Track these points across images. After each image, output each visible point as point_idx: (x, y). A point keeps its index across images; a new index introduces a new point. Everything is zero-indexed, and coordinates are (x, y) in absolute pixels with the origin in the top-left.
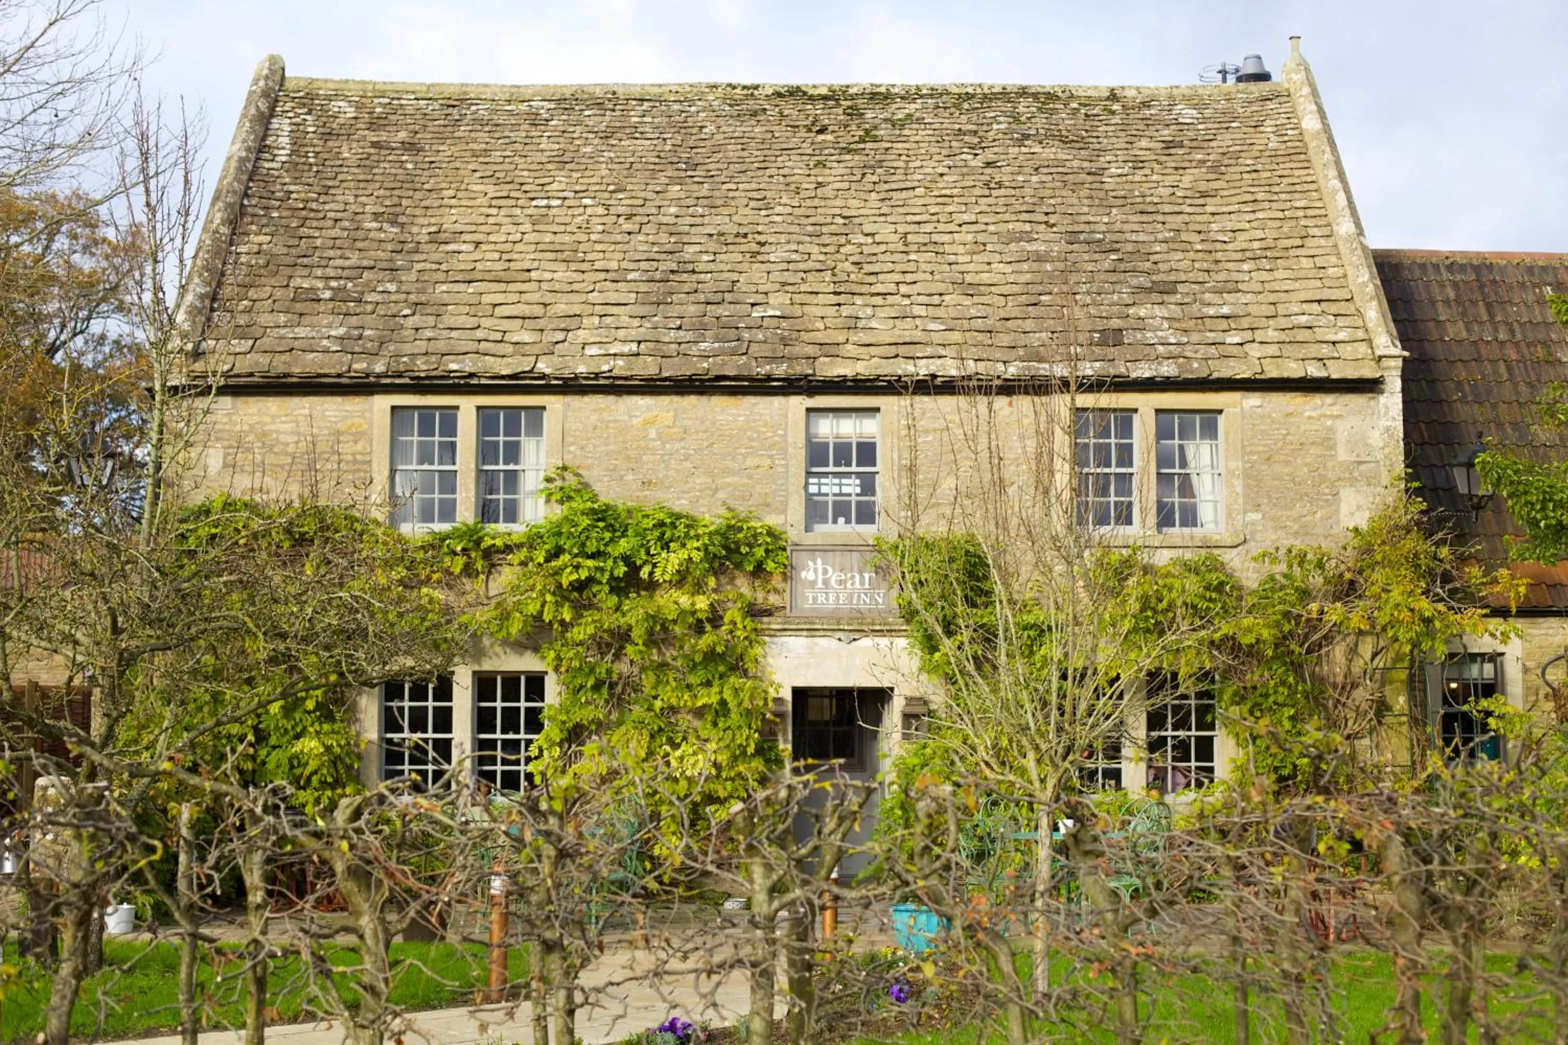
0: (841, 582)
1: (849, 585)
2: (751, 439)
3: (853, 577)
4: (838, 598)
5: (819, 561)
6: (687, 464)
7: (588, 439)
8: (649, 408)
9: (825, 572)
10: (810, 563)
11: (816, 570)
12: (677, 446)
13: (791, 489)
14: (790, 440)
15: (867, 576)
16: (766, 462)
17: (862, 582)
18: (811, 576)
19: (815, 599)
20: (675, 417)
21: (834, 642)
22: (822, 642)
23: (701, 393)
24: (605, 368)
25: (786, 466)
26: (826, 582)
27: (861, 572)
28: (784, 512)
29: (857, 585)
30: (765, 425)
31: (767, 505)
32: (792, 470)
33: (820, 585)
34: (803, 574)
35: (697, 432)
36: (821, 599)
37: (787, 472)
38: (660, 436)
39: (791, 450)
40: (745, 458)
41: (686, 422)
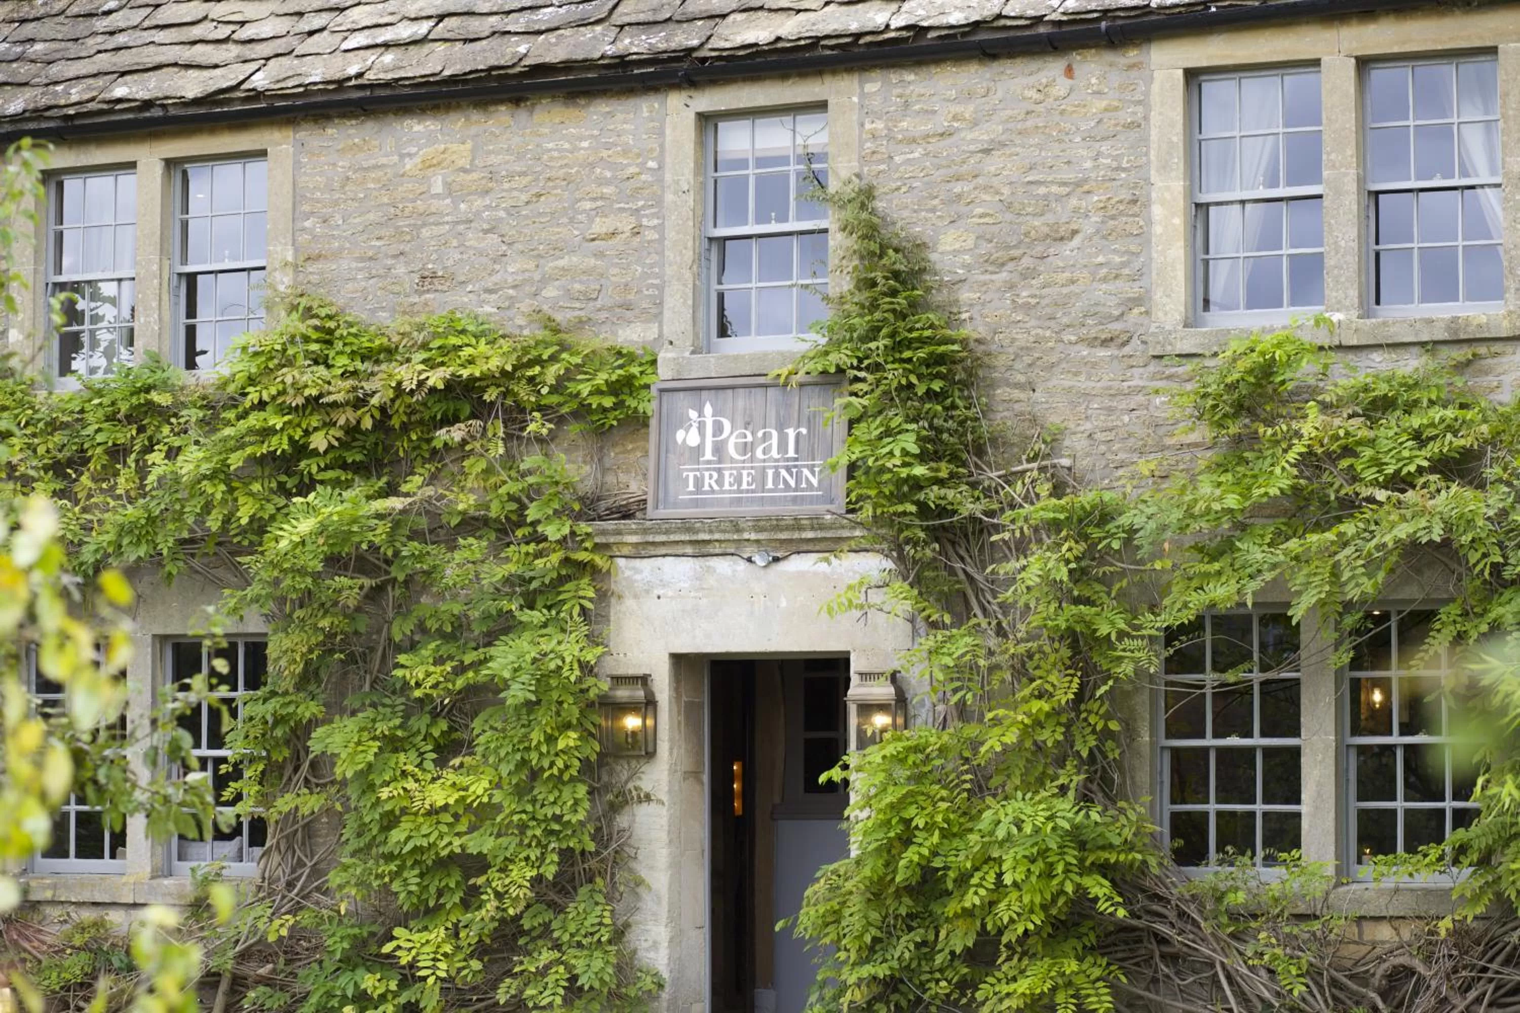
0: (745, 448)
1: (759, 453)
2: (602, 182)
3: (766, 437)
4: (738, 480)
5: (708, 409)
6: (494, 238)
7: (336, 203)
8: (431, 140)
9: (718, 429)
10: (693, 414)
11: (701, 427)
12: (479, 203)
13: (669, 271)
14: (668, 177)
15: (791, 433)
16: (626, 224)
17: (783, 446)
18: (693, 439)
19: (699, 482)
20: (474, 151)
21: (742, 565)
22: (722, 566)
23: (517, 101)
24: (352, 70)
25: (660, 228)
26: (719, 449)
27: (781, 428)
28: (658, 317)
29: (774, 454)
30: (625, 152)
31: (627, 307)
32: (671, 235)
33: (708, 455)
34: (680, 435)
35: (511, 176)
36: (709, 482)
37: (662, 239)
38: (449, 189)
39: (669, 197)
40: (591, 220)
41: (493, 159)
